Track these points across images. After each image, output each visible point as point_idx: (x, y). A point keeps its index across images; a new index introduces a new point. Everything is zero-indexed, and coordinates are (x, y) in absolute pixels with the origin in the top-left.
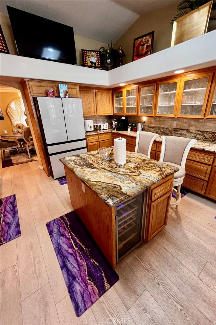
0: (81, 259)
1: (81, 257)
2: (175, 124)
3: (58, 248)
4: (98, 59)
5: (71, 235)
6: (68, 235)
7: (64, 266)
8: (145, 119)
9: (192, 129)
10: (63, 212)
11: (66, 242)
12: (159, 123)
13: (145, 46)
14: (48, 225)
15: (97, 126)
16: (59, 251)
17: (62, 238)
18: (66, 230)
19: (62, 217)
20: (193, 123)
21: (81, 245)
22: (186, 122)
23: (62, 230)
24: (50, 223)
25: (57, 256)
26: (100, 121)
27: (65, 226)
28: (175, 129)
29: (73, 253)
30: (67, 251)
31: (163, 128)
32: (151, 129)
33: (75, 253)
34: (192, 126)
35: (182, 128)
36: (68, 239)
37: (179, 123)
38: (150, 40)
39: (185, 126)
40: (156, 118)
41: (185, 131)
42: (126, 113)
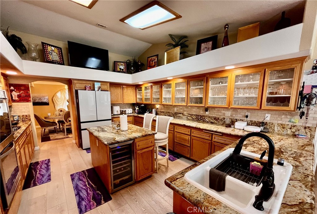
0: (90, 191)
1: (91, 190)
2: (176, 110)
3: (76, 186)
4: (125, 67)
5: (87, 180)
6: (85, 180)
7: (78, 194)
8: (158, 106)
9: (185, 113)
10: (85, 169)
11: (83, 183)
12: (166, 109)
13: (154, 61)
14: (71, 175)
15: (122, 111)
16: (76, 188)
17: (80, 181)
18: (84, 177)
19: (83, 171)
20: (185, 109)
21: (93, 185)
22: (181, 108)
23: (81, 178)
24: (74, 174)
25: (74, 190)
26: (126, 107)
27: (84, 175)
28: (176, 113)
29: (85, 188)
30: (82, 188)
31: (169, 112)
32: (162, 114)
33: (87, 189)
34: (185, 111)
35: (180, 112)
36: (85, 182)
37: (178, 109)
38: (156, 59)
39: (181, 111)
40: (164, 106)
41: (181, 114)
42: (144, 102)
